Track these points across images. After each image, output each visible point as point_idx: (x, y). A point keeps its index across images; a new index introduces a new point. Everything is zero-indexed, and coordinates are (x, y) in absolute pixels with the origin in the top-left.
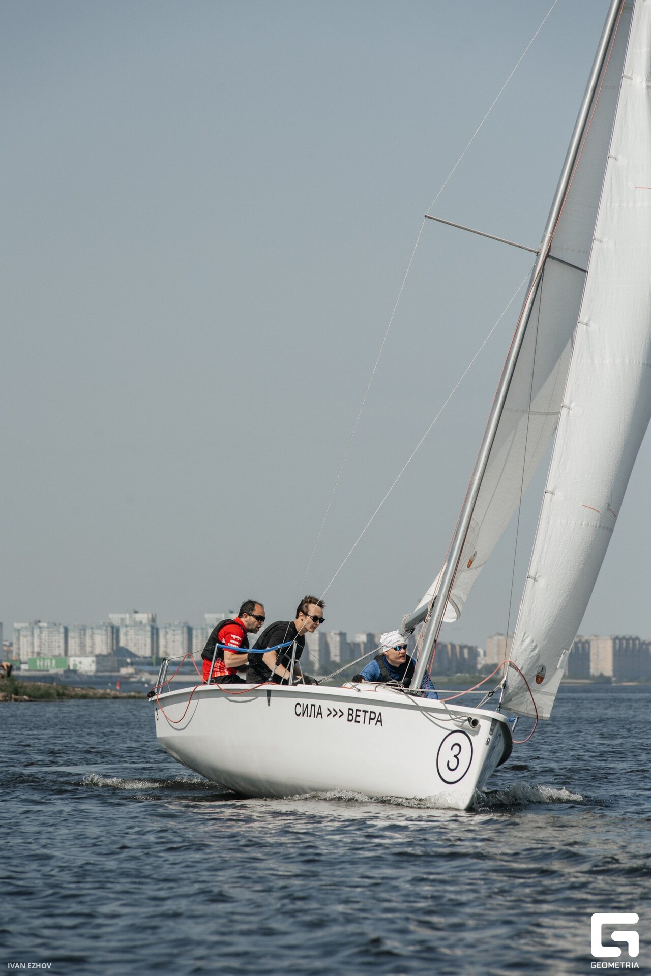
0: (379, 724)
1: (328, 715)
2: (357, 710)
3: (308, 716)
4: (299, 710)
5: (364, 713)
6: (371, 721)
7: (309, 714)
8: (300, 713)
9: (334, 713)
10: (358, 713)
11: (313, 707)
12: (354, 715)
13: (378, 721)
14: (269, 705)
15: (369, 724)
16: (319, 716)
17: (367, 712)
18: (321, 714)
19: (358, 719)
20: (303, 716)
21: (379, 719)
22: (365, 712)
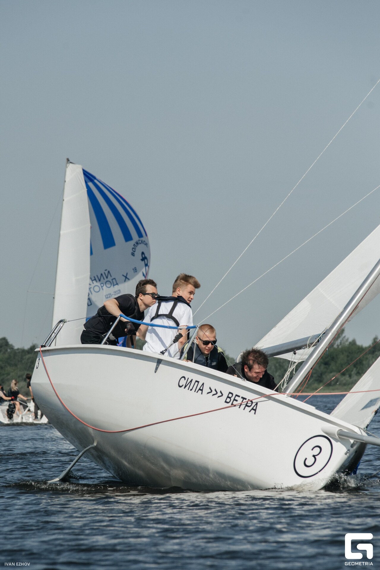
0: (253, 411)
1: (208, 393)
2: (236, 395)
3: (190, 389)
4: (183, 382)
5: (242, 399)
6: (246, 407)
7: (191, 388)
8: (183, 385)
9: (214, 392)
10: (237, 398)
11: (197, 383)
12: (232, 399)
13: (253, 409)
14: (155, 372)
15: (244, 409)
16: (200, 392)
17: (246, 399)
18: (202, 390)
19: (235, 403)
20: (185, 388)
21: (255, 408)
22: (244, 398)
